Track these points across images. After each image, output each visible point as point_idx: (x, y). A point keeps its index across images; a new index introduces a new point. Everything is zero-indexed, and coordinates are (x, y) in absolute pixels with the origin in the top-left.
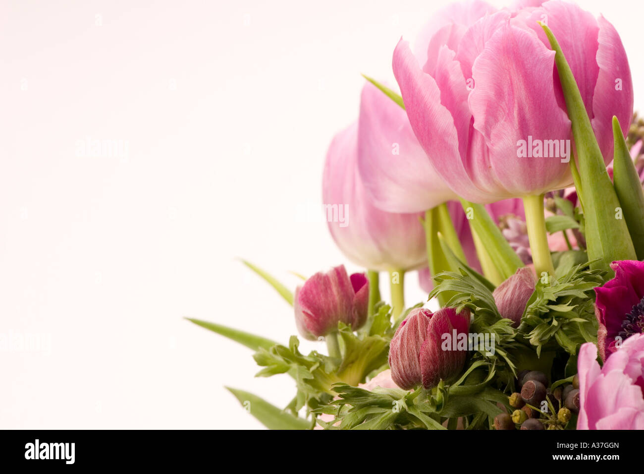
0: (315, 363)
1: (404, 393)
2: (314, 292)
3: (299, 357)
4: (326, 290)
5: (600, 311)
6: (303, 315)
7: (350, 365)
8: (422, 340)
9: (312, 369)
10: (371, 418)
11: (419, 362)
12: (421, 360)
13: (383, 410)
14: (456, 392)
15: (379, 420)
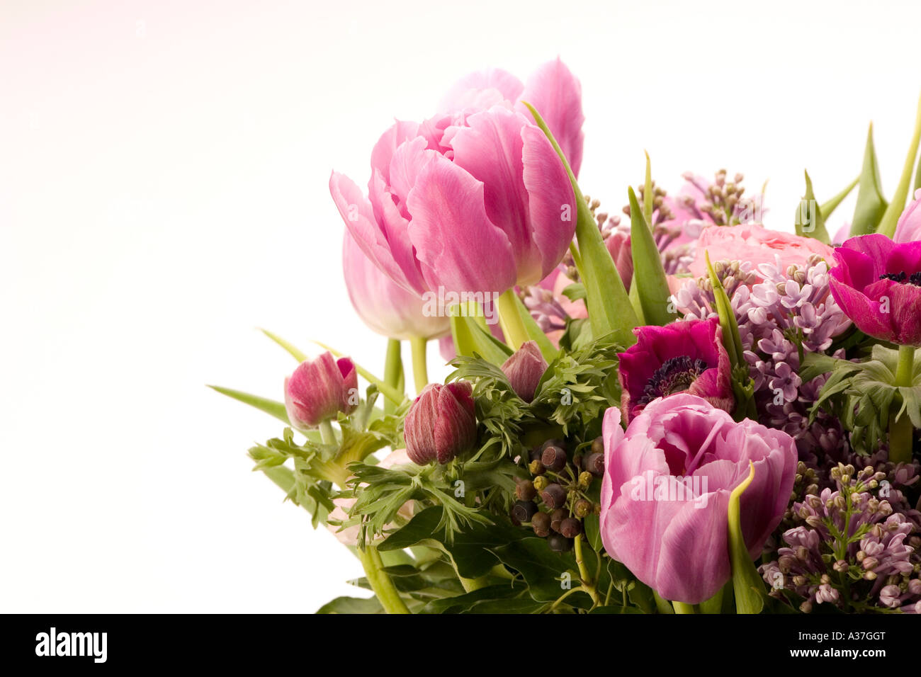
0: (312, 452)
1: (419, 469)
2: (303, 382)
3: (296, 448)
4: (314, 379)
5: (623, 376)
6: (294, 406)
7: (347, 451)
8: (436, 416)
9: (309, 459)
10: (388, 495)
11: (434, 438)
12: (435, 437)
13: (398, 487)
14: (471, 468)
15: (395, 497)
